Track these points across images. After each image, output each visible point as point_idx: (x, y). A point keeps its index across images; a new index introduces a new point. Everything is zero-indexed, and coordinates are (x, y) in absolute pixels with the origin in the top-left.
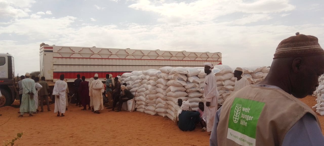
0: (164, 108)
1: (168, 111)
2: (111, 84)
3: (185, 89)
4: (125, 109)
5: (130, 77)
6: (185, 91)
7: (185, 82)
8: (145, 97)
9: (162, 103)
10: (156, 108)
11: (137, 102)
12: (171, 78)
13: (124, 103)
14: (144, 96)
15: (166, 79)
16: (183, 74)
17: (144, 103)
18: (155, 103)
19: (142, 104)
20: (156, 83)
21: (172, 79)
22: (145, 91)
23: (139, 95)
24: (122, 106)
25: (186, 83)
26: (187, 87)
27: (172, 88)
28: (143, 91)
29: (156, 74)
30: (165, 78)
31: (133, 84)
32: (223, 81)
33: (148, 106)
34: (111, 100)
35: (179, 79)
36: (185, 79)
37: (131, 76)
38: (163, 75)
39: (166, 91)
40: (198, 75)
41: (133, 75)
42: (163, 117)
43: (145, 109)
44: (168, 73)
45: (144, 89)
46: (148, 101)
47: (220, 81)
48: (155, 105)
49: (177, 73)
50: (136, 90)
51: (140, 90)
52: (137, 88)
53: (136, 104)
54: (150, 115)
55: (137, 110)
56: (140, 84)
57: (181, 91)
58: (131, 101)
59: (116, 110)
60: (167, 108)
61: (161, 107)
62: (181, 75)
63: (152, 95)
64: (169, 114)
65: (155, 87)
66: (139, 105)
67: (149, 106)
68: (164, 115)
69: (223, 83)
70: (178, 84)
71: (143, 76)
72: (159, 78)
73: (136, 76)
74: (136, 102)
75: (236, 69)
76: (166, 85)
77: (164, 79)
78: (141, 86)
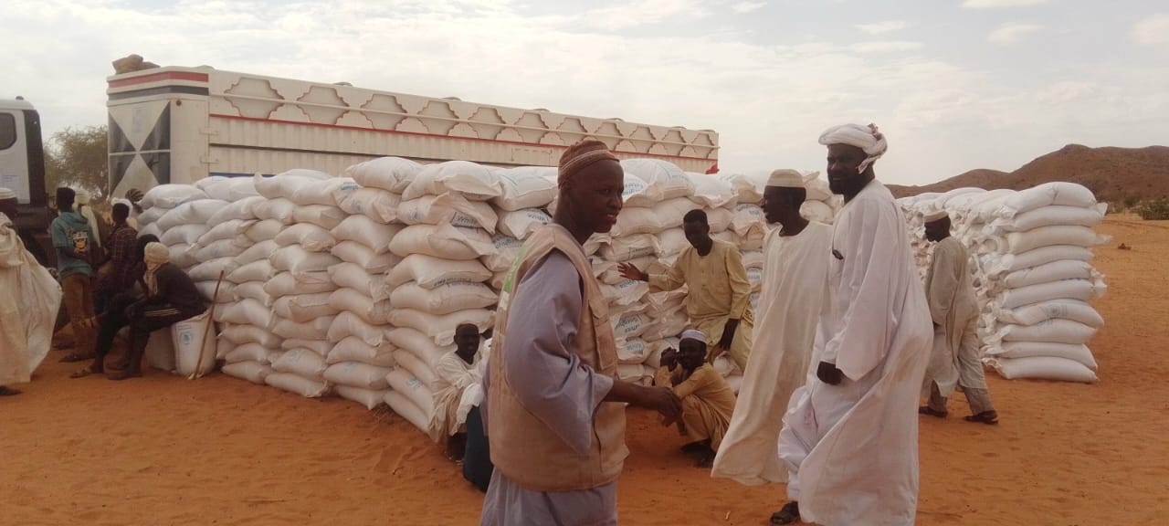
0: (370, 364)
1: (395, 378)
2: (84, 236)
3: (485, 274)
4: (166, 367)
5: (186, 206)
6: (487, 283)
7: (487, 238)
8: (270, 308)
9: (361, 339)
10: (330, 365)
11: (226, 331)
12: (416, 216)
13: (154, 336)
14: (266, 304)
15: (387, 221)
16: (480, 196)
17: (264, 338)
18: (322, 336)
19: (251, 341)
20: (330, 241)
21: (421, 223)
22: (270, 278)
23: (236, 297)
24: (148, 350)
25: (494, 242)
26: (495, 264)
27: (421, 268)
28: (258, 278)
29: (332, 194)
30: (383, 216)
31: (202, 239)
32: (655, 235)
33: (286, 350)
34: (88, 321)
35: (460, 223)
36: (489, 221)
37: (194, 202)
38: (369, 198)
39: (387, 278)
40: (546, 205)
41: (205, 198)
42: (366, 407)
43: (269, 364)
44: (398, 193)
45: (264, 267)
46: (285, 326)
47: (643, 233)
48: (321, 347)
49: (453, 192)
50: (222, 272)
51: (240, 271)
52: (225, 262)
53: (218, 340)
54: (296, 394)
55: (226, 368)
56: (240, 240)
57: (467, 282)
58: (192, 324)
59: (111, 368)
60: (391, 365)
61: (353, 360)
62: (469, 200)
63: (309, 297)
64: (402, 394)
65: (324, 259)
66: (236, 345)
67: (287, 353)
68: (370, 399)
69: (657, 245)
70: (454, 245)
71: (258, 202)
72: (346, 215)
73: (222, 202)
74: (218, 332)
75: (770, 181)
76: (387, 252)
77: (376, 218)
78: (246, 252)
